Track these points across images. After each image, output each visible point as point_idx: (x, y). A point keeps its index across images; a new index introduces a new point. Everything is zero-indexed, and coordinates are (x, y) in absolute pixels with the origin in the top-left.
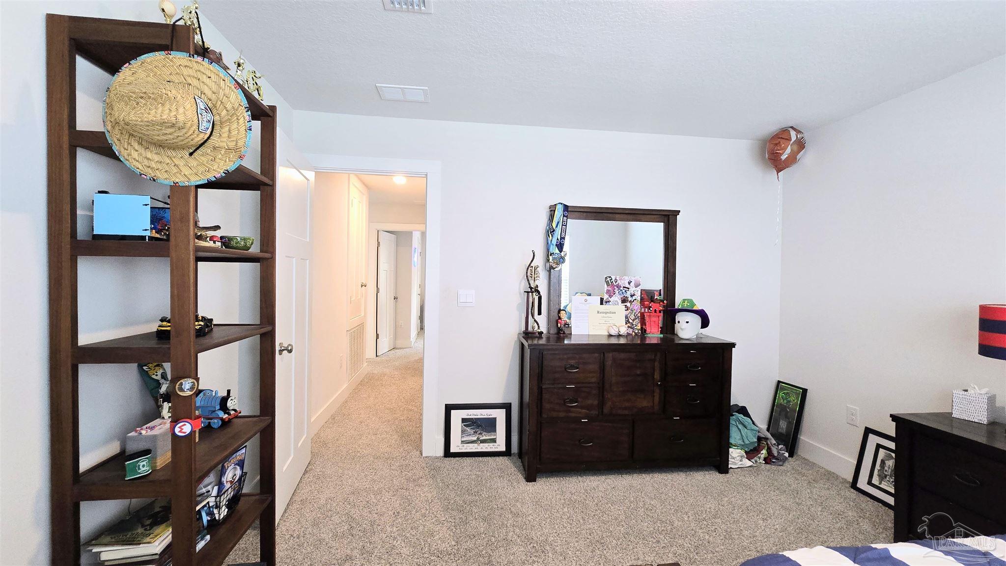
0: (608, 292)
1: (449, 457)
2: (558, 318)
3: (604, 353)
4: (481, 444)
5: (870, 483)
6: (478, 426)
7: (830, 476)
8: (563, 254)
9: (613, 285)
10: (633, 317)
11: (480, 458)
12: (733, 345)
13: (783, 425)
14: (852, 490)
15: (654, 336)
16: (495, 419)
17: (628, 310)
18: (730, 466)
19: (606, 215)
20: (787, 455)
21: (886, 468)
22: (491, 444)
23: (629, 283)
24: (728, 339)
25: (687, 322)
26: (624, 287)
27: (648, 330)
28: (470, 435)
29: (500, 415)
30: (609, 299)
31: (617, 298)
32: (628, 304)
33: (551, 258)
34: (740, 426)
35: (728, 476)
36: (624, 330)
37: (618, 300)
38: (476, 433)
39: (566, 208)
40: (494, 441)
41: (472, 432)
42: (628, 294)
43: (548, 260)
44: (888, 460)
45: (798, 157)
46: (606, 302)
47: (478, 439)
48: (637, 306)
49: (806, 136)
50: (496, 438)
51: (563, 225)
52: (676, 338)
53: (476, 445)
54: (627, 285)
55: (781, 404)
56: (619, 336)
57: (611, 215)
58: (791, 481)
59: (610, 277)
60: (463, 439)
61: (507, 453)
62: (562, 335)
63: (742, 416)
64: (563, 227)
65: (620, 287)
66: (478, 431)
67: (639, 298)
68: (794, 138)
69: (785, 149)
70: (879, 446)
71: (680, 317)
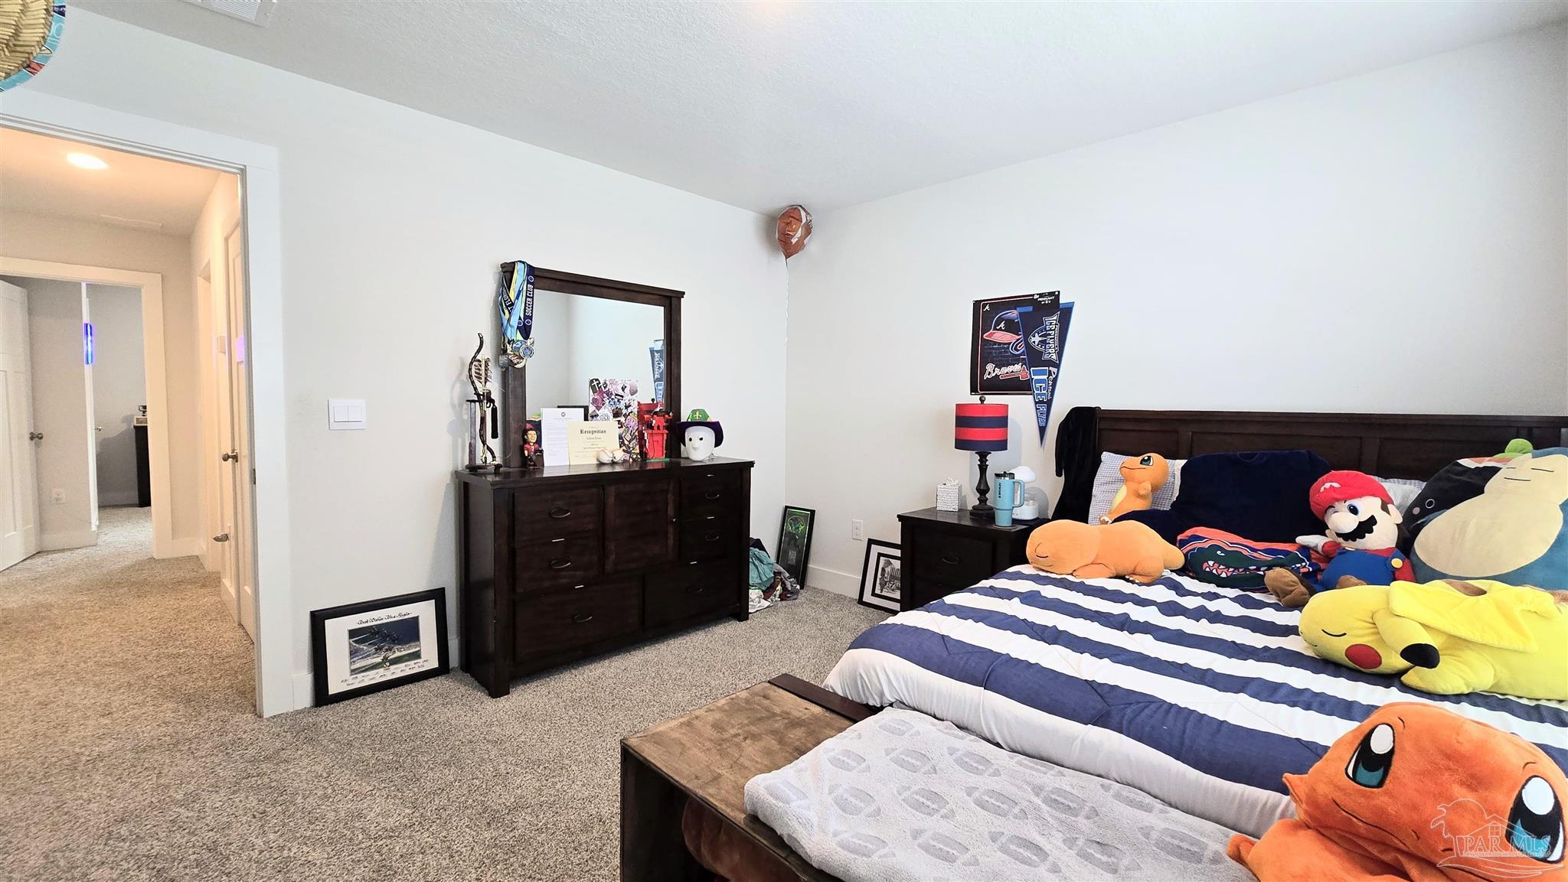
0: (594, 401)
1: (327, 705)
2: (522, 443)
3: (603, 486)
4: (392, 667)
5: (874, 594)
6: (384, 638)
7: (839, 598)
8: (529, 342)
9: (601, 392)
10: (628, 437)
11: (392, 690)
12: (751, 464)
13: (792, 555)
14: (859, 605)
15: (658, 459)
16: (416, 619)
17: (622, 427)
18: (750, 611)
19: (588, 287)
20: (798, 587)
21: (886, 575)
22: (412, 663)
23: (623, 389)
24: (746, 458)
25: (701, 439)
26: (616, 395)
27: (650, 455)
28: (369, 656)
29: (425, 612)
30: (597, 411)
31: (606, 411)
32: (622, 419)
33: (509, 347)
34: (757, 562)
35: (749, 622)
36: (620, 455)
37: (608, 413)
38: (382, 649)
39: (531, 270)
40: (416, 655)
41: (372, 649)
42: (622, 405)
43: (505, 351)
44: (887, 567)
45: (805, 242)
46: (592, 417)
47: (385, 659)
48: (633, 422)
49: (814, 218)
50: (419, 650)
51: (527, 297)
52: (682, 461)
53: (381, 671)
54: (620, 392)
55: (790, 532)
56: (613, 463)
57: (596, 289)
58: (809, 612)
59: (597, 380)
60: (354, 667)
61: (443, 669)
62: (531, 467)
63: (757, 550)
64: (528, 299)
65: (612, 394)
66: (384, 646)
67: (636, 410)
68: (804, 221)
69: (796, 231)
70: (880, 555)
71: (692, 433)
